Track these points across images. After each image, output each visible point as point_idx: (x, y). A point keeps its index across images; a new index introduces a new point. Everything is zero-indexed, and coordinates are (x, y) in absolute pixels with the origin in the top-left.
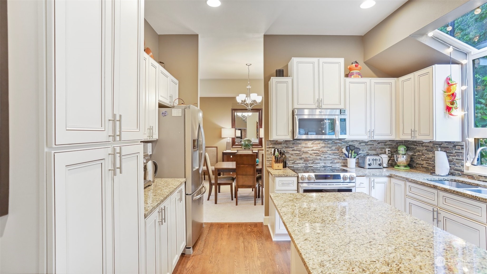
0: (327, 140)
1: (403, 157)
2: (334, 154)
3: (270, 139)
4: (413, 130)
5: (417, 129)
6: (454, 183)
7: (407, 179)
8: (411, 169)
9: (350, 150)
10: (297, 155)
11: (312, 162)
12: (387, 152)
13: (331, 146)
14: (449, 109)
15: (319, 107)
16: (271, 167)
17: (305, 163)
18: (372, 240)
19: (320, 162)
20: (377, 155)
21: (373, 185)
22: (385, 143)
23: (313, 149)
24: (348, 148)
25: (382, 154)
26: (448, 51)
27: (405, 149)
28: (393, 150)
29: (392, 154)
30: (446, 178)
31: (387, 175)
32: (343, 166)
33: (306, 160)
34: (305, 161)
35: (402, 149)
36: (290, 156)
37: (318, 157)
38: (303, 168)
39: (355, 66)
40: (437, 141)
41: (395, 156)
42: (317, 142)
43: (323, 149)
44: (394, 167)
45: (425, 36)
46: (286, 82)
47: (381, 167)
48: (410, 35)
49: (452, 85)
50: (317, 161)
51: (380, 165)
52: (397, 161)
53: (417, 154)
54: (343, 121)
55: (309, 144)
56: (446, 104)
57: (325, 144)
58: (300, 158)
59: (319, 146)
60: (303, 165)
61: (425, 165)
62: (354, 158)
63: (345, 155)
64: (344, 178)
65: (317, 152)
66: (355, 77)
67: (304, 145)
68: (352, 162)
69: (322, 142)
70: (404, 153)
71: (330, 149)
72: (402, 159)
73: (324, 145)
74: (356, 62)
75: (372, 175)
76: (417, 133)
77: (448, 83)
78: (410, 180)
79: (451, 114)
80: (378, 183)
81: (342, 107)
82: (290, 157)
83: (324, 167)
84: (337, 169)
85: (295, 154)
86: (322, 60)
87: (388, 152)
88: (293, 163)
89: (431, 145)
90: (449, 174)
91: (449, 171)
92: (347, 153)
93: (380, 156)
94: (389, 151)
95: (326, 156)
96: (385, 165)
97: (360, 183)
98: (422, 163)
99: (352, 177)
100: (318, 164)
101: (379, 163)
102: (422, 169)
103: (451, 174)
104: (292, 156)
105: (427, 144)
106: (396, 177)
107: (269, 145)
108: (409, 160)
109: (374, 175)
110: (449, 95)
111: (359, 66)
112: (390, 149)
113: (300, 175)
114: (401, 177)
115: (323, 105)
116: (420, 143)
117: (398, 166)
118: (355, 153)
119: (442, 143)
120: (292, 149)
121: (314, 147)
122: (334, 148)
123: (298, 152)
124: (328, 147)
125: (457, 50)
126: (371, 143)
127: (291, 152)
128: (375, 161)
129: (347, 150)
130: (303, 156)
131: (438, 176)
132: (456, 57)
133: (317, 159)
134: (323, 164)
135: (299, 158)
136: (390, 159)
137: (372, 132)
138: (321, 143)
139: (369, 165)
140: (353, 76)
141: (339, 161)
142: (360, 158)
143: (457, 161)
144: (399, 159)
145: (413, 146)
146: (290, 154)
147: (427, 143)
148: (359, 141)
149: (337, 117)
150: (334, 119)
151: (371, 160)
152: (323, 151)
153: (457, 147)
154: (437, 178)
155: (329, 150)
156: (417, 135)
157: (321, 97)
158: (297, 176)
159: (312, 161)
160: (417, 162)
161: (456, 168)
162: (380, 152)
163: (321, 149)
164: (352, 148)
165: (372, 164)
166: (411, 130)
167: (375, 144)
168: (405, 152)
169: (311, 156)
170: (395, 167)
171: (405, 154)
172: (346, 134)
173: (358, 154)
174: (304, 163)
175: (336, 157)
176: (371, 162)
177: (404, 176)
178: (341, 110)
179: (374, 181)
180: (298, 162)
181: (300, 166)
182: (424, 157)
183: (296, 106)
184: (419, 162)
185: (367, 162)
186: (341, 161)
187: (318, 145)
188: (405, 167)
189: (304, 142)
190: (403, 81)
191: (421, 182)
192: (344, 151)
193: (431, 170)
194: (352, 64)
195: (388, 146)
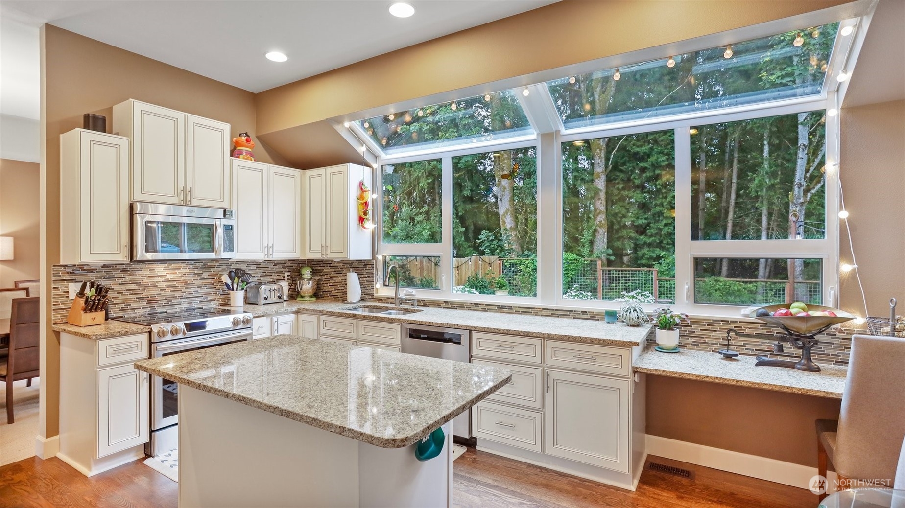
0: (193, 262)
1: (309, 283)
2: (205, 285)
3: (62, 262)
4: (324, 245)
5: (328, 244)
6: (367, 309)
7: (321, 312)
8: (317, 299)
9: (236, 278)
10: (131, 292)
11: (164, 304)
12: (286, 278)
13: (201, 272)
14: (361, 220)
15: (186, 203)
16: (67, 323)
17: (149, 307)
18: (337, 374)
19: (181, 302)
20: (274, 282)
21: (276, 328)
22: (282, 263)
23: (166, 278)
24: (233, 273)
25: (280, 281)
26: (362, 150)
27: (311, 272)
28: (293, 274)
29: (293, 281)
30: (359, 305)
31: (294, 310)
32: (222, 305)
33: (152, 301)
34: (150, 302)
35: (306, 272)
36: (116, 295)
37: (177, 294)
38: (146, 317)
39: (245, 141)
40: (351, 259)
41: (298, 282)
42: (174, 265)
43: (186, 278)
44: (296, 299)
45: (341, 124)
46: (117, 146)
47: (281, 300)
48: (327, 119)
49: (365, 191)
50: (174, 301)
51: (279, 297)
52: (301, 289)
53: (323, 278)
54: (229, 229)
55: (159, 270)
56: (359, 214)
57: (190, 268)
58: (139, 298)
59: (178, 273)
60: (146, 312)
61: (334, 293)
62: (242, 289)
63: (227, 287)
64: (235, 323)
65: (175, 283)
66: (246, 159)
67: (148, 272)
68: (238, 297)
69: (184, 265)
70: (309, 278)
71: (200, 278)
72: (307, 286)
73: (187, 271)
74: (246, 134)
75: (274, 313)
76: (328, 249)
77: (362, 189)
78: (325, 313)
79: (364, 227)
80: (284, 323)
81: (226, 205)
82: (115, 297)
83: (188, 310)
84: (212, 311)
85: (126, 290)
86: (193, 118)
87: (288, 278)
88: (123, 309)
89: (341, 265)
90: (360, 301)
91: (360, 296)
92: (229, 282)
93: (277, 284)
94: (288, 276)
95: (192, 290)
96: (285, 298)
97: (258, 327)
98: (330, 289)
99: (248, 320)
100: (176, 307)
101: (279, 295)
102: (330, 298)
103: (362, 300)
104: (120, 296)
105: (336, 265)
106: (306, 312)
107: (61, 276)
108: (315, 286)
109: (278, 313)
110: (362, 204)
111: (252, 142)
112: (289, 273)
113: (155, 328)
114: (314, 310)
115: (193, 200)
116: (328, 263)
117: (302, 297)
118: (243, 282)
119: (353, 261)
120: (120, 281)
121: (168, 276)
122: (206, 275)
123: (133, 287)
124: (196, 274)
125: (369, 150)
126: (265, 265)
127: (117, 288)
128: (273, 292)
129: (231, 277)
130: (145, 294)
131: (351, 303)
132: (368, 158)
133: (174, 297)
134: (187, 306)
135: (136, 298)
136: (290, 288)
137: (269, 248)
138: (181, 267)
139: (266, 299)
140: (241, 156)
141: (215, 297)
142: (248, 290)
143: (368, 283)
144: (304, 287)
145: (319, 268)
146: (116, 291)
147: (336, 262)
148: (247, 262)
149: (218, 222)
150: (213, 225)
151: (267, 291)
152: (187, 282)
153: (368, 266)
154: (350, 306)
155: (197, 280)
156: (328, 252)
157: (190, 185)
158: (149, 330)
159: (165, 302)
160: (324, 288)
161: (366, 291)
162: (278, 278)
163: (183, 279)
164: (239, 273)
165: (269, 297)
166: (322, 245)
167: (271, 266)
168: (311, 276)
169: (162, 293)
170: (298, 299)
171: (310, 280)
172: (232, 251)
173: (248, 283)
174: (147, 308)
175: (211, 290)
176: (268, 294)
177: (317, 309)
178: (225, 211)
179: (277, 321)
180: (133, 306)
181: (138, 313)
182: (333, 281)
183: (137, 196)
184: (327, 289)
185: (262, 295)
186: (218, 297)
187: (177, 271)
188: (311, 297)
189: (147, 266)
190: (312, 177)
191: (339, 313)
192: (226, 279)
193: (342, 297)
194: (240, 136)
195: (287, 269)
